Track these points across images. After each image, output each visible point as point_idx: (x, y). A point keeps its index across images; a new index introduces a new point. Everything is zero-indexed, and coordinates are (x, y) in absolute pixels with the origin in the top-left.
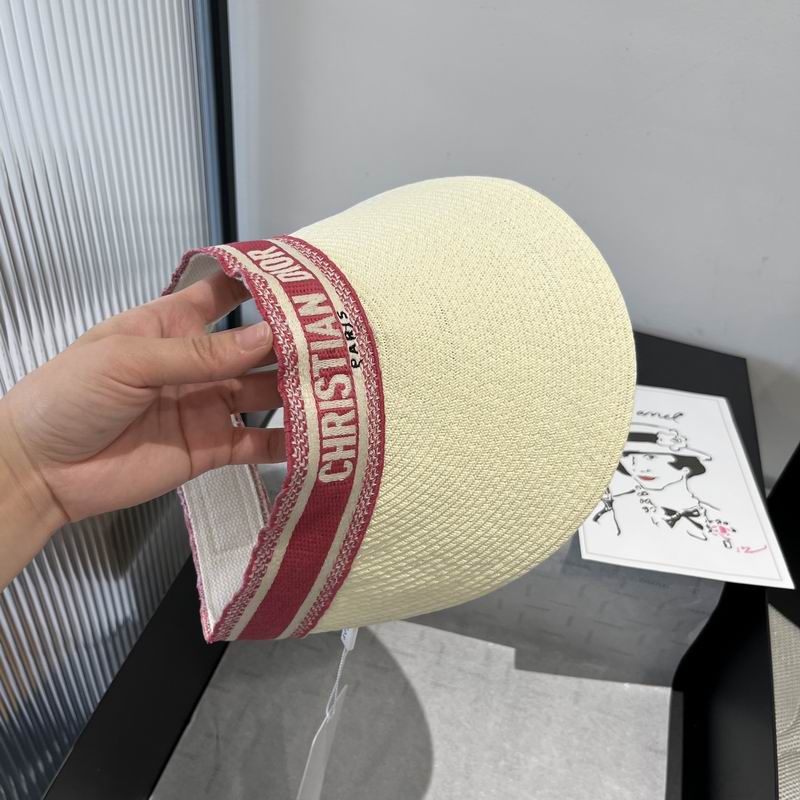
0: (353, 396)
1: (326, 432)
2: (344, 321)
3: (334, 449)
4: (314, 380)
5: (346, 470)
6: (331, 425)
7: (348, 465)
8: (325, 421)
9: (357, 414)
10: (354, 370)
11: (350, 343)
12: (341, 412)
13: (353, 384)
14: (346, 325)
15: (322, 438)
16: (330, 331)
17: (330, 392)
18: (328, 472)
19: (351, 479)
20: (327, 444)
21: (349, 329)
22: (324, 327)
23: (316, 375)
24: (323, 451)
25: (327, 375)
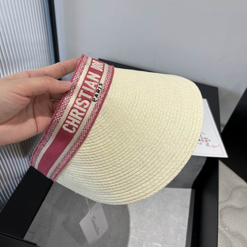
0: (87, 109)
1: (71, 114)
2: (100, 86)
3: (71, 121)
4: (78, 97)
5: (73, 130)
6: (74, 113)
7: (74, 129)
8: (73, 110)
9: (85, 115)
10: (92, 102)
11: (97, 93)
12: (80, 111)
13: (89, 106)
14: (99, 88)
15: (69, 115)
16: (93, 86)
17: (81, 104)
18: (66, 127)
19: (74, 134)
20: (69, 117)
21: (100, 89)
22: (92, 84)
23: (79, 96)
24: (67, 119)
25: (83, 98)
